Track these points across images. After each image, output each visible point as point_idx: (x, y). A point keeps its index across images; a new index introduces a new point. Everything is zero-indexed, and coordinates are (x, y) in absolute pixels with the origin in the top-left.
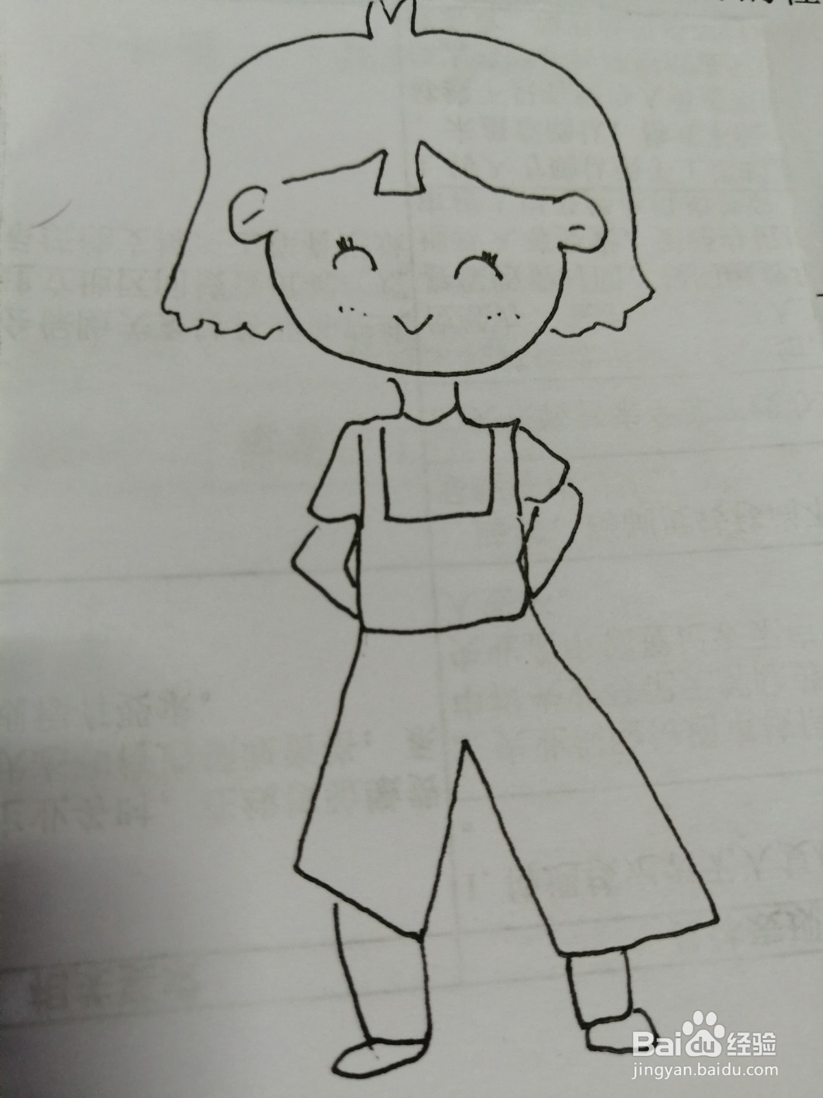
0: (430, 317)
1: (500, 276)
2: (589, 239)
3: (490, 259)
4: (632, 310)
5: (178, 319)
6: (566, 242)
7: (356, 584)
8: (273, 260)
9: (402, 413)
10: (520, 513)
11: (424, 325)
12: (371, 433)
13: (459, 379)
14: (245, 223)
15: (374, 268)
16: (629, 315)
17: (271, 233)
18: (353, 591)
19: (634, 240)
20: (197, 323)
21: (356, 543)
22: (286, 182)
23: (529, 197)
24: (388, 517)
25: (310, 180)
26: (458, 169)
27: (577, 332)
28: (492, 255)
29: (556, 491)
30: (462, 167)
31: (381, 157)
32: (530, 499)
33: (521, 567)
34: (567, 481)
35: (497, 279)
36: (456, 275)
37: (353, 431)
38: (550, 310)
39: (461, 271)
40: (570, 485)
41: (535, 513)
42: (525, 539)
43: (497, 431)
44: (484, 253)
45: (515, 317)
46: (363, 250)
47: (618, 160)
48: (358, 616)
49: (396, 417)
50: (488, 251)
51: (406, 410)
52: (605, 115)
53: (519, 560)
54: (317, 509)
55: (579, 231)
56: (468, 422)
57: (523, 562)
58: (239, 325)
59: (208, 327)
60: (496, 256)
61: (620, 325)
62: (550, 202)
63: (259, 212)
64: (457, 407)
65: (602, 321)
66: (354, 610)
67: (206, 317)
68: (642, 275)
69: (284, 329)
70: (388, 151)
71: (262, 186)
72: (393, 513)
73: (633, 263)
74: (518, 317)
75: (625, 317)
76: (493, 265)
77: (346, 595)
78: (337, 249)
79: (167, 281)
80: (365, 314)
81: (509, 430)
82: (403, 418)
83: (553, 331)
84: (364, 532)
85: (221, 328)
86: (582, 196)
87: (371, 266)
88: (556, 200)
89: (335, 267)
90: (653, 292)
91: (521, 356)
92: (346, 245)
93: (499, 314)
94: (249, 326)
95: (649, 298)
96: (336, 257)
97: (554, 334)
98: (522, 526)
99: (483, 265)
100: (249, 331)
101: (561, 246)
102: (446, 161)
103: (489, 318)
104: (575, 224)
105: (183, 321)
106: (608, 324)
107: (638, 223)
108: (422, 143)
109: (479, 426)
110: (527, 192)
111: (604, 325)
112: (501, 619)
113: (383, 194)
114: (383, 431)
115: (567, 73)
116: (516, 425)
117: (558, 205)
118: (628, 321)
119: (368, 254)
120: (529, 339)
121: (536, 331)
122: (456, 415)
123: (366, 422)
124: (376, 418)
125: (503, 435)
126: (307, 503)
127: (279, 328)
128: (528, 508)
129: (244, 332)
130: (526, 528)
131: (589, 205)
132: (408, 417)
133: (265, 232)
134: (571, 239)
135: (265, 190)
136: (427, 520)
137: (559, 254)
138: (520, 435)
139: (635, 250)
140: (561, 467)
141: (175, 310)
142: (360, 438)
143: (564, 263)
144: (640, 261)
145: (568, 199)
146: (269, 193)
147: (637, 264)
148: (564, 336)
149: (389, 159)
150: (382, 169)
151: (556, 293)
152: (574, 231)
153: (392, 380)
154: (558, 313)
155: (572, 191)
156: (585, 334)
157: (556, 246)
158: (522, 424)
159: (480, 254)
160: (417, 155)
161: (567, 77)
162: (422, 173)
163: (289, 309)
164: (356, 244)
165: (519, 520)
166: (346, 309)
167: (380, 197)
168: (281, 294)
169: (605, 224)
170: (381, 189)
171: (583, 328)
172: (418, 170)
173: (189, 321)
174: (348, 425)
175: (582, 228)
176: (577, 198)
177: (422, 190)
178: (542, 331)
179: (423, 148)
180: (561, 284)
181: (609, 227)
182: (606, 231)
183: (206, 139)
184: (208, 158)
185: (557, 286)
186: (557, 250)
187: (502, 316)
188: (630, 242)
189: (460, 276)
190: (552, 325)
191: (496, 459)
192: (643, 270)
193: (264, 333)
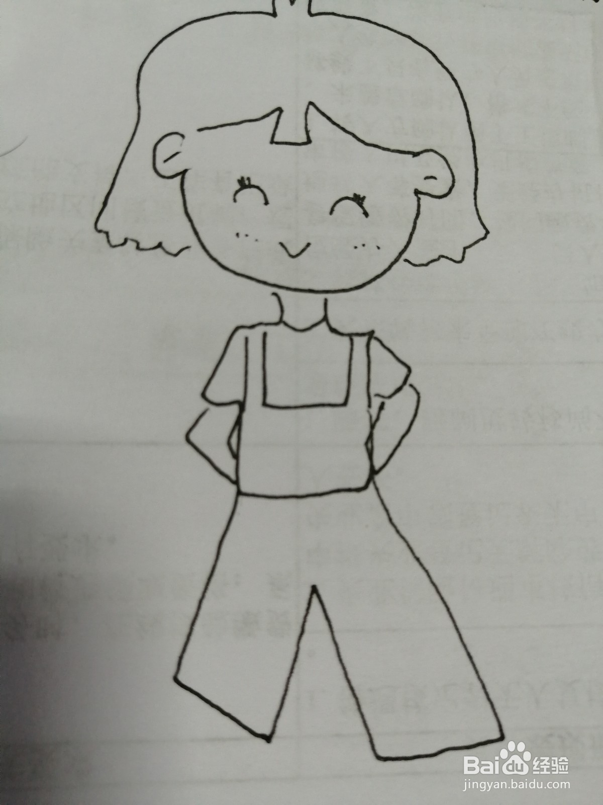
0: (308, 245)
1: (366, 214)
2: (439, 187)
3: (358, 200)
4: (470, 246)
5: (108, 237)
6: (420, 189)
7: (236, 456)
8: (186, 193)
9: (281, 321)
10: (370, 406)
11: (303, 251)
12: (255, 336)
13: (329, 296)
14: (165, 161)
15: (266, 203)
16: (467, 250)
17: (185, 171)
18: (233, 462)
19: (476, 189)
20: (122, 241)
21: (238, 423)
22: (200, 130)
23: (393, 151)
24: (265, 404)
25: (219, 129)
26: (338, 126)
27: (425, 262)
28: (362, 196)
29: (399, 390)
30: (342, 125)
31: (277, 113)
32: (378, 395)
33: (367, 449)
34: (409, 382)
35: (363, 216)
36: (331, 212)
37: (241, 333)
38: (405, 243)
39: (336, 208)
40: (411, 386)
41: (382, 407)
42: (372, 426)
43: (356, 339)
44: (355, 195)
45: (377, 248)
46: (258, 188)
47: (467, 124)
48: (236, 482)
49: (276, 324)
50: (358, 193)
51: (286, 318)
52: (459, 87)
53: (366, 444)
54: (209, 394)
55: (432, 180)
56: (333, 330)
57: (369, 445)
58: (156, 244)
59: (131, 245)
60: (364, 198)
61: (459, 258)
62: (411, 156)
63: (177, 153)
64: (325, 319)
65: (445, 255)
66: (233, 477)
67: (130, 237)
68: (480, 218)
69: (191, 249)
70: (283, 108)
71: (181, 132)
72: (270, 400)
73: (474, 208)
74: (379, 248)
75: (464, 253)
76: (361, 205)
77: (228, 465)
78: (237, 187)
79: (101, 206)
80: (257, 240)
81: (365, 339)
82: (282, 326)
83: (406, 260)
84: (245, 416)
85: (141, 246)
86: (436, 152)
87: (263, 201)
88: (415, 154)
89: (235, 201)
90: (487, 232)
91: (378, 280)
92: (245, 184)
93: (364, 245)
94: (164, 245)
95: (484, 238)
96: (237, 192)
97: (407, 263)
98: (371, 417)
99: (354, 205)
100: (163, 249)
101: (417, 192)
102: (329, 119)
103: (356, 247)
104: (429, 175)
105: (111, 238)
106: (450, 257)
107: (479, 176)
108: (311, 103)
109: (342, 334)
110: (392, 148)
111: (447, 258)
112: (349, 490)
113: (277, 143)
114: (265, 335)
115: (431, 52)
116: (371, 335)
117: (416, 158)
118: (466, 255)
119: (262, 191)
120: (386, 266)
121: (392, 260)
122: (324, 325)
123: (252, 327)
124: (260, 324)
125: (360, 342)
126: (201, 390)
127: (187, 247)
128: (376, 402)
129: (159, 250)
130: (374, 418)
131: (441, 159)
132: (286, 324)
133: (181, 169)
134: (425, 187)
135: (183, 136)
136: (296, 408)
137: (415, 198)
138: (374, 344)
139: (475, 199)
140: (404, 370)
141: (105, 229)
142: (247, 340)
143: (419, 206)
144: (479, 207)
145: (425, 154)
146: (186, 138)
147: (477, 210)
148: (415, 265)
149: (283, 116)
150: (277, 123)
151: (410, 230)
152: (428, 180)
153: (275, 294)
154: (411, 246)
155: (428, 148)
156: (431, 265)
157: (413, 191)
158: (376, 335)
159: (351, 196)
160: (306, 113)
161: (430, 55)
162: (309, 128)
163: (196, 233)
164: (253, 183)
165: (368, 412)
166: (242, 235)
167: (274, 145)
168: (190, 220)
169: (453, 176)
170: (276, 140)
171: (430, 260)
172: (306, 125)
173: (116, 239)
174: (237, 328)
175: (435, 178)
176: (432, 154)
177: (309, 141)
178: (396, 260)
179: (311, 107)
180: (415, 223)
181: (456, 178)
182: (454, 181)
183: (138, 92)
184: (139, 108)
185: (412, 225)
186: (413, 195)
187: (366, 247)
188: (473, 191)
189: (334, 213)
190: (405, 256)
191: (354, 362)
192: (481, 214)
193: (175, 252)
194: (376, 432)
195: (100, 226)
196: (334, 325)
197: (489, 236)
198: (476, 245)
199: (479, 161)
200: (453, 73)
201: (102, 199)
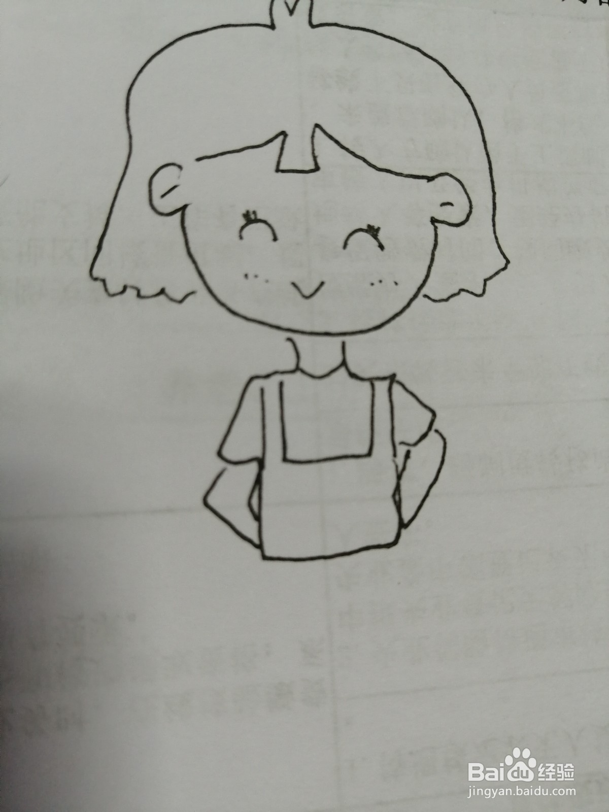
0: (322, 284)
1: (381, 247)
2: (457, 214)
3: (373, 231)
4: (491, 278)
5: (105, 285)
6: (437, 217)
7: (258, 518)
8: (188, 231)
9: (298, 369)
10: (395, 455)
11: (317, 290)
12: (271, 386)
13: (347, 339)
14: (163, 196)
15: (275, 239)
16: (488, 283)
17: (185, 207)
18: (255, 524)
19: (494, 215)
20: (121, 289)
21: (258, 482)
22: (199, 159)
23: (408, 177)
24: (285, 459)
25: (219, 158)
26: (347, 149)
27: (445, 297)
28: (376, 227)
29: (424, 436)
30: (352, 149)
31: (281, 138)
32: (402, 443)
33: (395, 502)
34: (435, 427)
35: (379, 249)
36: (345, 246)
37: (256, 385)
38: (423, 277)
39: (350, 242)
40: (437, 431)
41: (408, 455)
42: (399, 477)
43: (378, 384)
44: (369, 226)
45: (394, 284)
46: (265, 222)
47: (482, 144)
48: (260, 546)
49: (293, 372)
50: (372, 224)
51: (303, 365)
52: (472, 104)
53: (394, 496)
54: (226, 453)
55: (449, 207)
56: (353, 375)
57: (397, 498)
58: (158, 290)
59: (131, 293)
60: (379, 229)
61: (480, 291)
62: (425, 181)
63: (175, 187)
64: (344, 363)
65: (466, 288)
66: (256, 541)
68: (499, 247)
69: (198, 294)
70: (288, 132)
71: (178, 162)
72: (291, 455)
73: (493, 236)
74: (396, 284)
75: (485, 285)
76: (375, 237)
77: (249, 528)
78: (243, 222)
80: (267, 281)
81: (386, 384)
82: (299, 374)
83: (426, 296)
84: (265, 474)
85: (143, 293)
86: (451, 176)
87: (271, 237)
88: (430, 179)
89: (241, 238)
91: (398, 319)
92: (251, 218)
93: (381, 281)
94: (167, 291)
95: (504, 268)
96: (243, 228)
97: (426, 299)
98: (397, 467)
99: (368, 237)
100: (167, 296)
101: (434, 221)
102: (337, 142)
103: (372, 284)
104: (445, 201)
105: (109, 286)
106: (470, 290)
107: (497, 201)
108: (317, 126)
109: (362, 379)
110: (406, 172)
111: (468, 291)
112: (379, 547)
113: (283, 171)
114: (281, 384)
115: (441, 65)
116: (392, 378)
117: (431, 183)
118: (487, 288)
119: (270, 226)
120: (405, 303)
121: (411, 295)
122: (343, 371)
123: (268, 376)
124: (276, 373)
125: (382, 387)
127: (193, 293)
128: (402, 451)
130: (400, 468)
131: (457, 183)
132: (303, 372)
133: (180, 205)
134: (442, 214)
135: (180, 167)
136: (319, 461)
137: (432, 227)
138: (396, 388)
139: (494, 225)
140: (429, 415)
141: (102, 276)
142: (262, 391)
143: (436, 235)
144: (498, 235)
145: (440, 178)
146: (184, 169)
147: (496, 238)
148: (434, 301)
149: (288, 140)
150: (282, 149)
151: (428, 263)
152: (444, 207)
153: (289, 339)
154: (430, 280)
155: (443, 171)
156: (452, 300)
157: (430, 219)
158: (398, 378)
159: (365, 227)
160: (313, 137)
161: (441, 68)
162: (317, 153)
163: (201, 275)
164: (260, 216)
165: (394, 461)
166: (251, 276)
167: (280, 174)
168: (194, 262)
169: (470, 202)
170: (282, 167)
171: (450, 294)
172: (313, 150)
173: (114, 287)
174: (252, 379)
175: (451, 204)
176: (447, 177)
177: (317, 168)
178: (415, 296)
179: (317, 130)
180: (433, 254)
181: (473, 203)
182: (471, 207)
183: (128, 119)
184: (130, 137)
185: (429, 257)
186: (430, 224)
187: (383, 283)
188: (491, 217)
189: (348, 247)
190: (424, 291)
191: (376, 408)
192: (500, 242)
193: (179, 297)
194: (403, 483)
195: (96, 273)
196: (353, 369)
197: (509, 266)
198: (497, 277)
199: (496, 184)
200: (466, 88)
201: (96, 243)
